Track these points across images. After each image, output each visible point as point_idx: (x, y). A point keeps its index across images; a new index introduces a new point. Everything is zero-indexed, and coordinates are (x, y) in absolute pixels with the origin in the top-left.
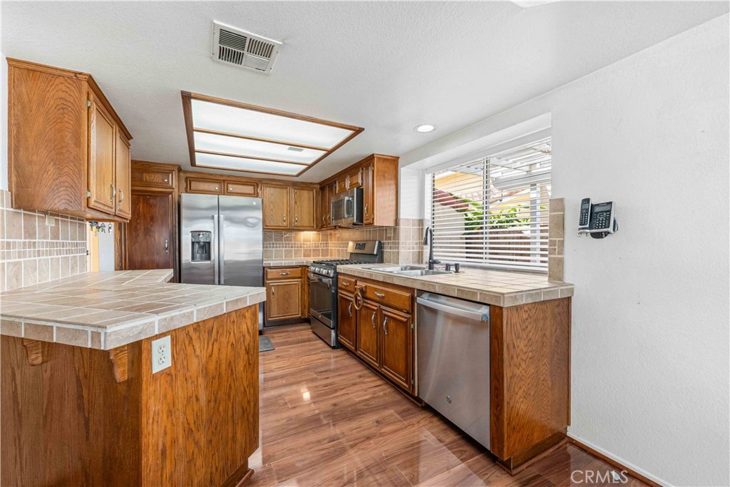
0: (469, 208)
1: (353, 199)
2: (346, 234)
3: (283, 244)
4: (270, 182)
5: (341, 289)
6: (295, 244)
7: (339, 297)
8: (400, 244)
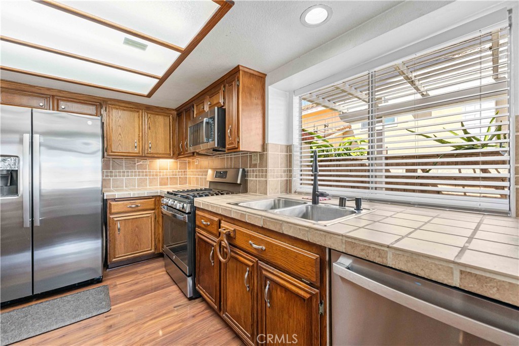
0: (314, 141)
1: (214, 120)
2: (204, 162)
3: (135, 172)
4: (117, 103)
5: (199, 227)
6: (150, 172)
7: (196, 237)
8: (269, 172)
